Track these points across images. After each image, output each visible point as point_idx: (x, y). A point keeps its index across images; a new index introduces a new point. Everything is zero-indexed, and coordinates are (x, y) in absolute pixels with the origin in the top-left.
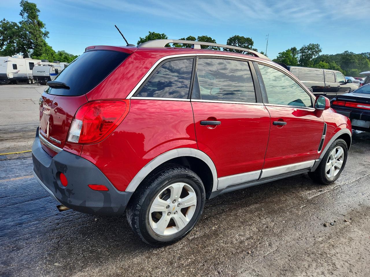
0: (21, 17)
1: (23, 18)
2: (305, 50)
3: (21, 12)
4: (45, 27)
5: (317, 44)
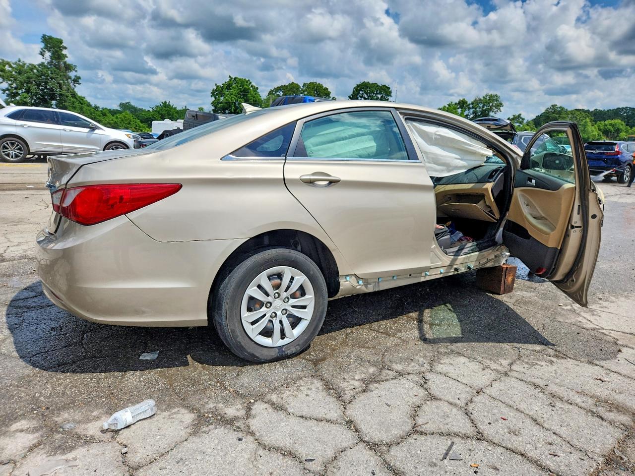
0: (41, 57)
1: (43, 58)
3: (40, 50)
4: (76, 69)
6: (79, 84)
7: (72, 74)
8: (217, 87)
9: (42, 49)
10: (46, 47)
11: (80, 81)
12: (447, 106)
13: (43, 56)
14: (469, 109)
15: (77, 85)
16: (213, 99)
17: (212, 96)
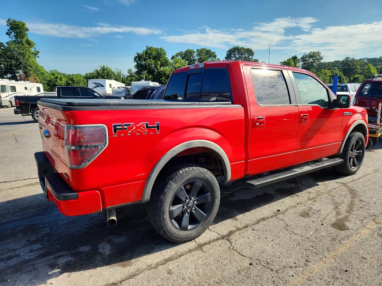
0: (8, 36)
1: (10, 37)
2: (306, 58)
4: (35, 46)
5: (318, 52)
6: (38, 57)
7: (32, 50)
8: (138, 54)
9: (8, 30)
10: (11, 29)
11: (39, 55)
12: (287, 61)
13: (10, 36)
14: (299, 62)
15: (37, 57)
16: (136, 63)
17: (134, 62)
